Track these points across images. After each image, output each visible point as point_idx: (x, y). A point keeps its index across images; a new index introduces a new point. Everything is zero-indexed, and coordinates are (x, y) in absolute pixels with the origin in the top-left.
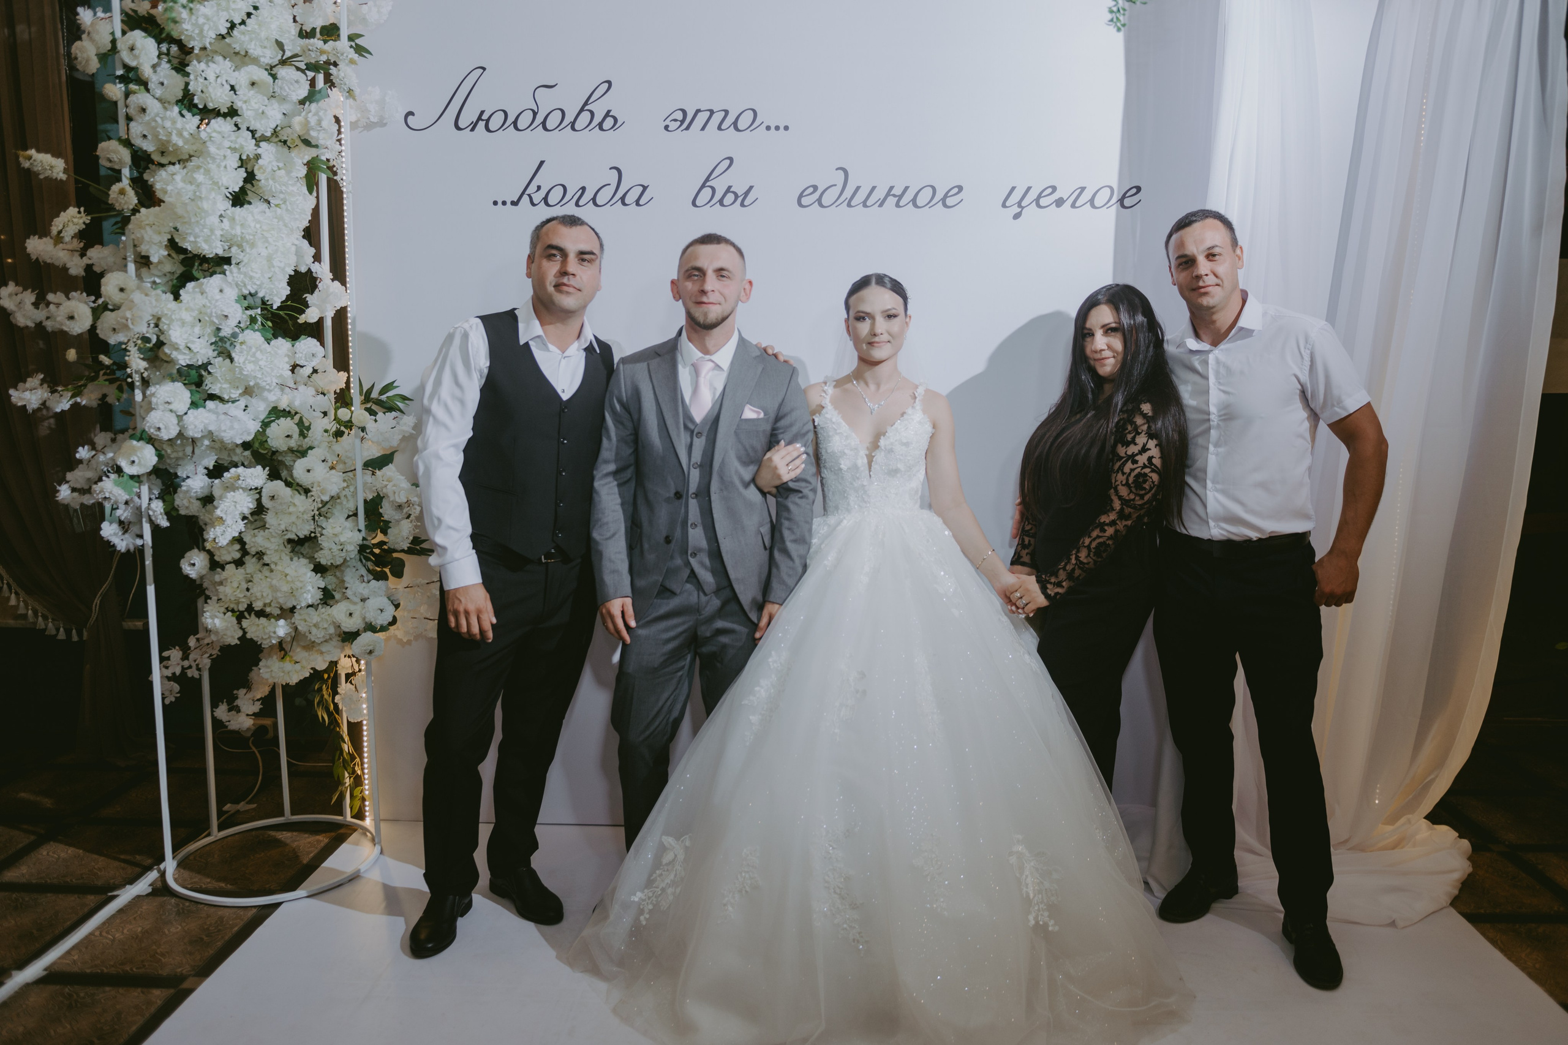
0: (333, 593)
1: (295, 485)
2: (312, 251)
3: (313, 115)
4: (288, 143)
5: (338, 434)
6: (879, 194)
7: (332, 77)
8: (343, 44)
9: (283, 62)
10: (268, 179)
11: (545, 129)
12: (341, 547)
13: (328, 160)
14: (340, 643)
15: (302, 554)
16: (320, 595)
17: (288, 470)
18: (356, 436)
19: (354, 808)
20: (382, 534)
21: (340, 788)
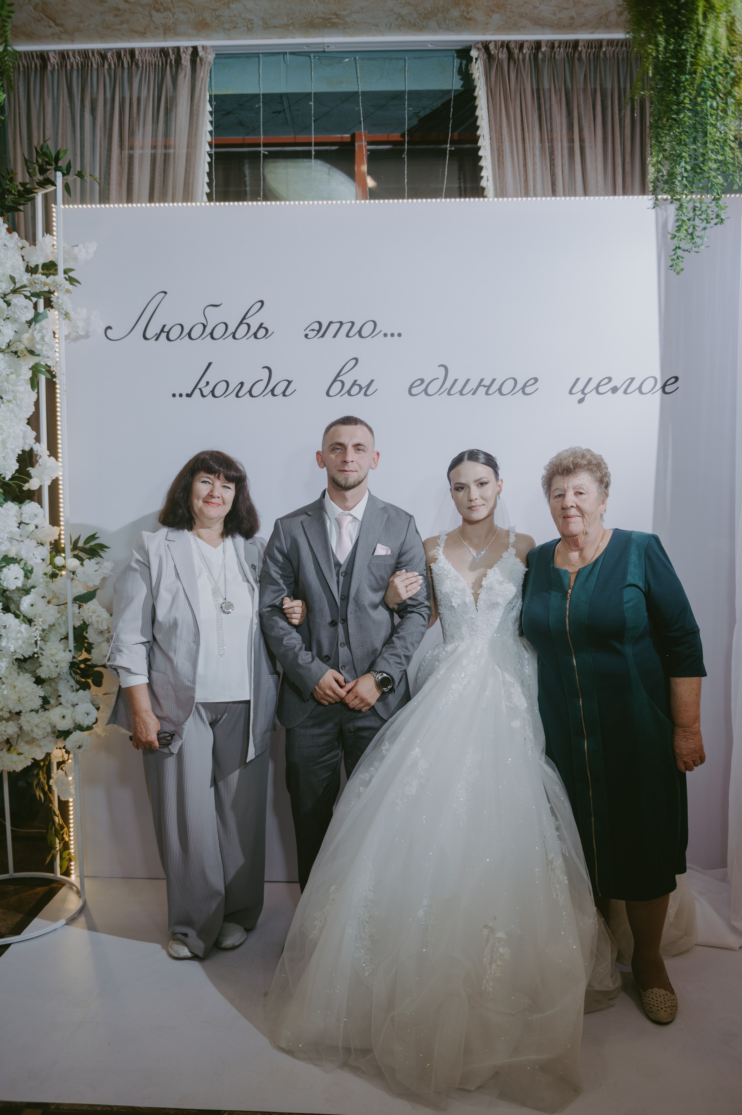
0: (49, 699)
1: (22, 617)
2: (34, 434)
3: (38, 332)
4: (18, 354)
5: (54, 576)
6: (473, 385)
7: (52, 304)
8: (61, 276)
9: (14, 291)
10: (3, 381)
11: (213, 338)
12: (56, 665)
13: (50, 367)
14: (54, 739)
16: (40, 702)
17: (15, 604)
18: (68, 576)
19: (63, 868)
20: (86, 653)
21: (52, 852)
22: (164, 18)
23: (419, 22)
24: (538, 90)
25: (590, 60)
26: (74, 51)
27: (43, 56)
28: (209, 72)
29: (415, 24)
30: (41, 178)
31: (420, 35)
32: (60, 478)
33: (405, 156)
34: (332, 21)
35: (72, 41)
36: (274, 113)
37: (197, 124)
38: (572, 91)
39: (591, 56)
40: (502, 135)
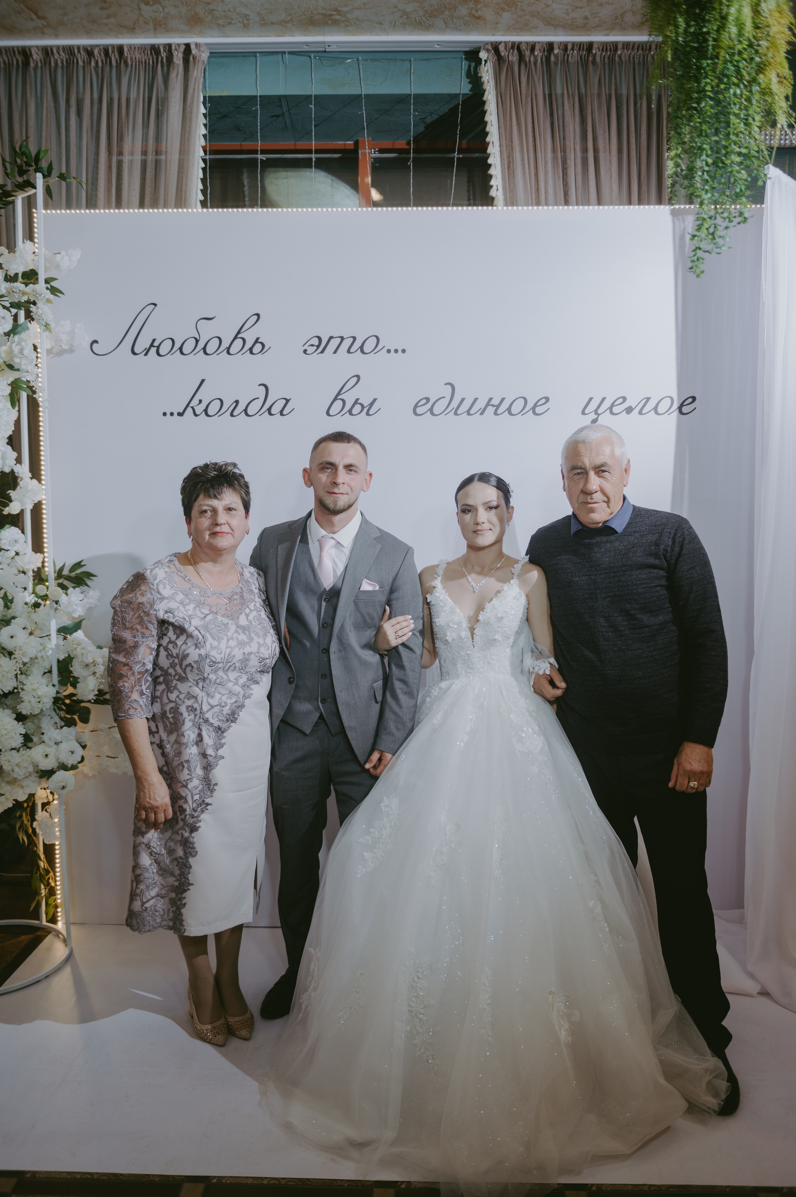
0: (32, 737)
2: (15, 455)
3: (17, 345)
5: (36, 605)
6: (480, 404)
7: (32, 314)
8: (41, 286)
11: (206, 353)
12: (38, 700)
13: (29, 382)
14: (38, 779)
15: (6, 705)
16: (21, 740)
18: (51, 607)
19: (48, 915)
20: (72, 688)
21: (37, 898)
22: (154, 12)
23: (425, 20)
24: (550, 95)
25: (604, 64)
26: (58, 47)
27: (25, 52)
28: (203, 71)
29: (421, 23)
30: (20, 180)
31: (426, 35)
32: (44, 502)
33: (410, 163)
34: (333, 17)
35: (56, 36)
36: (273, 117)
37: (190, 127)
38: (586, 96)
39: (606, 60)
40: (512, 142)
